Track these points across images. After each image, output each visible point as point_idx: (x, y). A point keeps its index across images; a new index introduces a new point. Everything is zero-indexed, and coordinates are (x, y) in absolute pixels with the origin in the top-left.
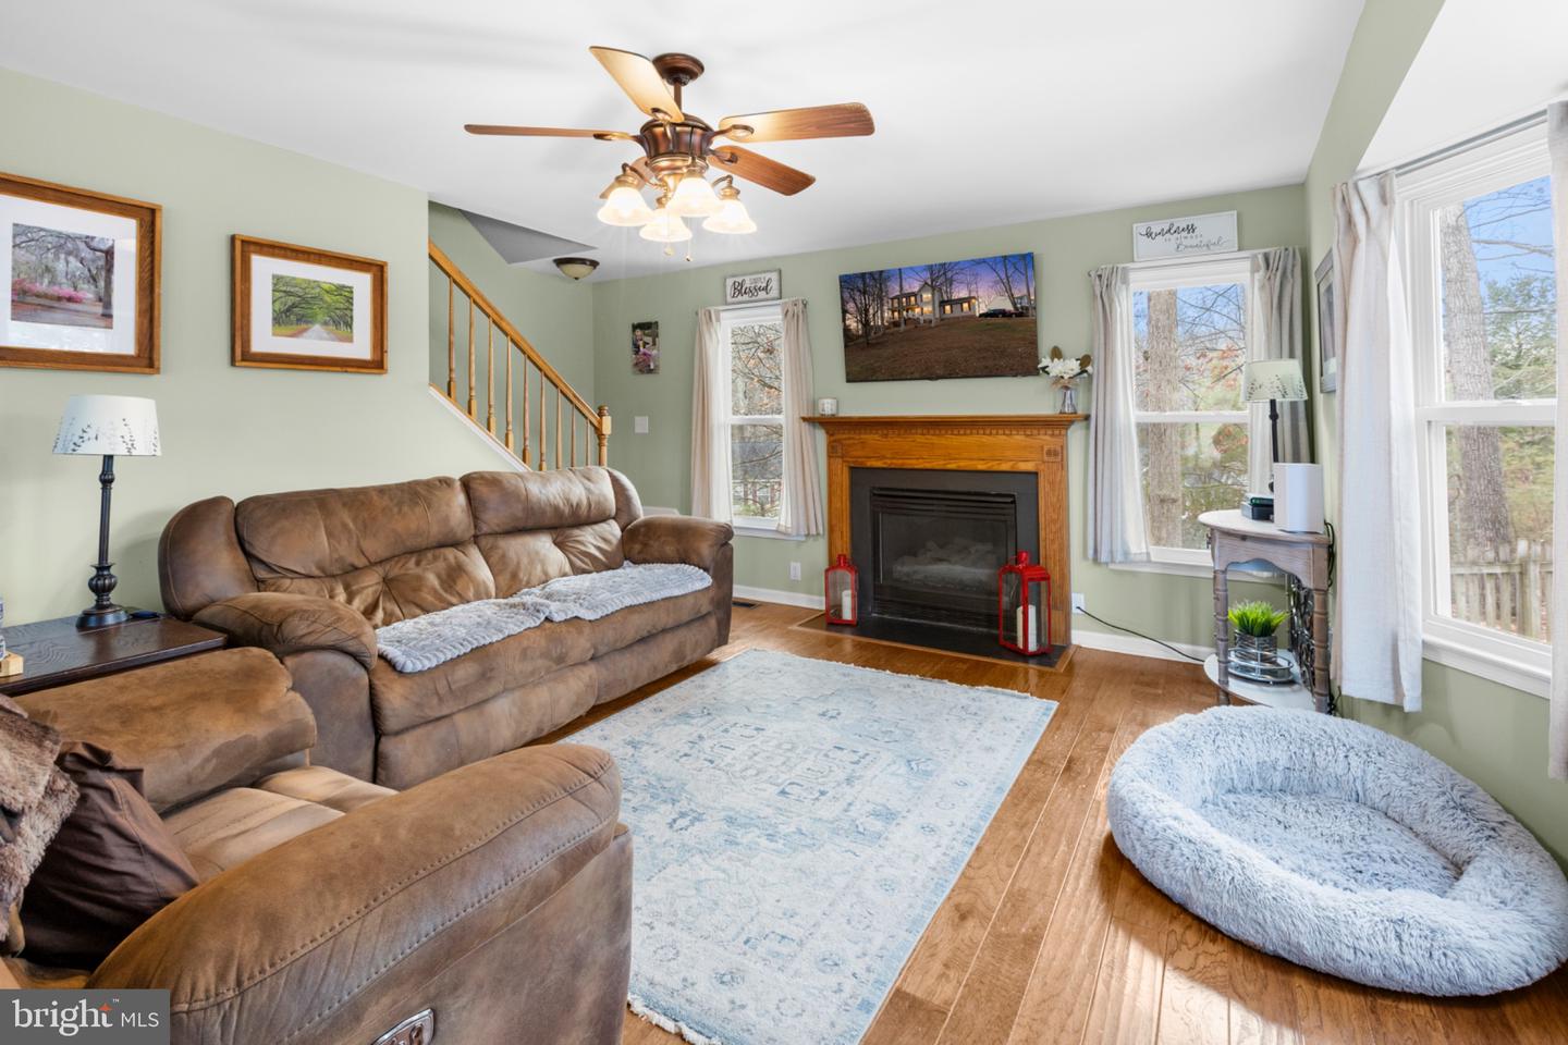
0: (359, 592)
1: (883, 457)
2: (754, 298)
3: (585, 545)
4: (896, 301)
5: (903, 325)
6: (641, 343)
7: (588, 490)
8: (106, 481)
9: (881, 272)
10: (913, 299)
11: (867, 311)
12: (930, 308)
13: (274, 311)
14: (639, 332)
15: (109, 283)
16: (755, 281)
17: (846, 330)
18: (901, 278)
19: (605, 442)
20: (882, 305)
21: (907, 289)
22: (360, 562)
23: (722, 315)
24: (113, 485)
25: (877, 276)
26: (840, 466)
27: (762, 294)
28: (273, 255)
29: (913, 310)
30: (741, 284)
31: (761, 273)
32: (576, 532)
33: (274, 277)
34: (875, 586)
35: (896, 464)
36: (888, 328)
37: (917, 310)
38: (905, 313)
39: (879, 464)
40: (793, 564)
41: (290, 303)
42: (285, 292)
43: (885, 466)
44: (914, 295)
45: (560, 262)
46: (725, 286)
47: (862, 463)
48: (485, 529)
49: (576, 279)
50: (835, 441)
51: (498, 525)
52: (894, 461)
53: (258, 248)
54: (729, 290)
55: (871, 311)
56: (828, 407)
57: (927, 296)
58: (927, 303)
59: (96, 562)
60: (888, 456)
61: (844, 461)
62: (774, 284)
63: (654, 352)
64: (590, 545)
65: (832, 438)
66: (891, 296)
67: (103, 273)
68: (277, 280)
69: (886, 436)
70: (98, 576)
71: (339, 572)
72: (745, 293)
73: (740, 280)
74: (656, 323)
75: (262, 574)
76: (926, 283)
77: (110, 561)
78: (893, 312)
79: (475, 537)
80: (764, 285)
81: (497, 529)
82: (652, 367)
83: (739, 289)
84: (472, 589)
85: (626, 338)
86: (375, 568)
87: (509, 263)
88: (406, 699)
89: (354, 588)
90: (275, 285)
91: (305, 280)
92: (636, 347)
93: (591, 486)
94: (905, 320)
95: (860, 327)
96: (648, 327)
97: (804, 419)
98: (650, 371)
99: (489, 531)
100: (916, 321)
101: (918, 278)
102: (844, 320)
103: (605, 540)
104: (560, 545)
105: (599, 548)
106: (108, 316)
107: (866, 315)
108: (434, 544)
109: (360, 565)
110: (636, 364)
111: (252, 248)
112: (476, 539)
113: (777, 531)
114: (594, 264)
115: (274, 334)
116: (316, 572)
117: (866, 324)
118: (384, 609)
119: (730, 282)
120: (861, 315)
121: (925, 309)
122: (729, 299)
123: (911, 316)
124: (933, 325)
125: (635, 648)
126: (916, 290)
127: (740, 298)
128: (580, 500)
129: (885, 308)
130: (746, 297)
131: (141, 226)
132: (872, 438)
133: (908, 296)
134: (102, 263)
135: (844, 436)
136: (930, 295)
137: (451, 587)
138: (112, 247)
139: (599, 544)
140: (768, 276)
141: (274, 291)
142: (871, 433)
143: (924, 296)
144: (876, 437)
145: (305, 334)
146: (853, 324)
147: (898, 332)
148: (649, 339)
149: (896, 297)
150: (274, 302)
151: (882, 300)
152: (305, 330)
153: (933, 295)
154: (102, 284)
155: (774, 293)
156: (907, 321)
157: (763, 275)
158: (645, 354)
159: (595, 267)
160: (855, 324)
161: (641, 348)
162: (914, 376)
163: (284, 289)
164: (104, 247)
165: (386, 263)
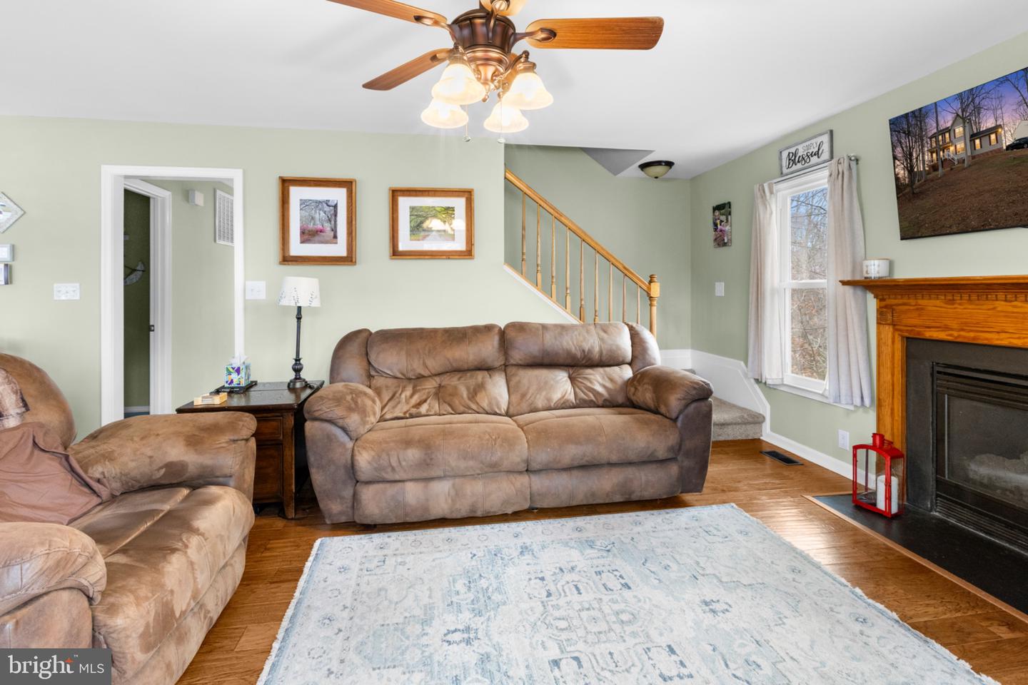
0: (419, 391)
1: (947, 328)
2: (806, 165)
3: (591, 382)
4: (934, 139)
5: (940, 168)
6: (718, 221)
7: (602, 339)
8: (299, 318)
9: (920, 110)
10: (947, 135)
11: (911, 155)
12: (963, 145)
13: (411, 227)
14: (717, 213)
15: (335, 221)
16: (808, 146)
17: (897, 179)
18: (936, 112)
19: (655, 303)
20: (923, 146)
21: (943, 126)
22: (426, 373)
23: (775, 187)
24: (302, 320)
25: (917, 114)
26: (890, 335)
27: (814, 160)
28: (410, 195)
29: (947, 148)
30: (795, 155)
31: (810, 139)
32: (589, 371)
33: (410, 208)
34: (938, 481)
35: (965, 337)
36: (928, 173)
37: (952, 148)
38: (941, 153)
39: (942, 335)
40: (841, 432)
41: (419, 221)
42: (416, 215)
43: (950, 338)
44: (948, 130)
45: (644, 166)
46: (781, 159)
47: (919, 333)
48: (512, 362)
49: (656, 178)
50: (886, 307)
51: (521, 360)
52: (963, 333)
53: (402, 193)
54: (785, 162)
55: (914, 155)
56: (875, 269)
57: (959, 130)
58: (959, 139)
59: (295, 357)
60: (955, 326)
61: (895, 330)
62: (826, 147)
63: (727, 228)
64: (596, 383)
65: (883, 304)
66: (930, 134)
67: (333, 217)
68: (412, 209)
69: (952, 302)
70: (296, 364)
71: (413, 377)
72: (799, 162)
73: (793, 150)
74: (729, 203)
75: (373, 373)
76: (958, 115)
77: (300, 357)
78: (932, 153)
79: (506, 366)
80: (817, 149)
81: (520, 362)
82: (726, 241)
83: (793, 159)
84: (486, 401)
85: (709, 216)
86: (435, 378)
87: (615, 175)
88: (369, 463)
89: (418, 388)
90: (411, 212)
91: (426, 207)
92: (715, 225)
93: (605, 336)
94: (942, 162)
95: (906, 172)
96: (723, 209)
97: (844, 283)
98: (725, 244)
99: (514, 363)
100: (952, 161)
101: (950, 109)
102: (895, 169)
103: (611, 380)
104: (572, 379)
105: (604, 386)
106: (335, 237)
107: (911, 160)
108: (472, 367)
109: (426, 375)
110: (716, 239)
111: (399, 193)
112: (505, 367)
113: (822, 395)
114: (669, 164)
115: (411, 240)
116: (400, 376)
117: (910, 170)
118: (429, 404)
119: (785, 154)
120: (906, 160)
121: (958, 146)
122: (785, 171)
123: (946, 157)
124: (966, 165)
125: (575, 473)
126: (949, 124)
127: (794, 168)
128: (592, 347)
129: (926, 149)
130: (799, 166)
131: (348, 191)
132: (933, 305)
133: (943, 132)
134: (333, 212)
135: (901, 301)
136: (961, 129)
137: (473, 397)
138: (337, 204)
139: (604, 383)
140: (819, 140)
141: (411, 215)
142: (930, 299)
143: (957, 130)
144: (938, 302)
145: (428, 238)
146: (902, 173)
147: (937, 175)
148: (723, 218)
149: (935, 136)
150: (411, 222)
151: (922, 140)
152: (428, 236)
153: (964, 127)
154: (333, 222)
155: (825, 156)
156: (944, 162)
157: (813, 141)
158: (721, 231)
159: (671, 167)
160: (902, 172)
161: (719, 226)
162: (952, 230)
163: (416, 213)
164: (333, 204)
165: (473, 190)
